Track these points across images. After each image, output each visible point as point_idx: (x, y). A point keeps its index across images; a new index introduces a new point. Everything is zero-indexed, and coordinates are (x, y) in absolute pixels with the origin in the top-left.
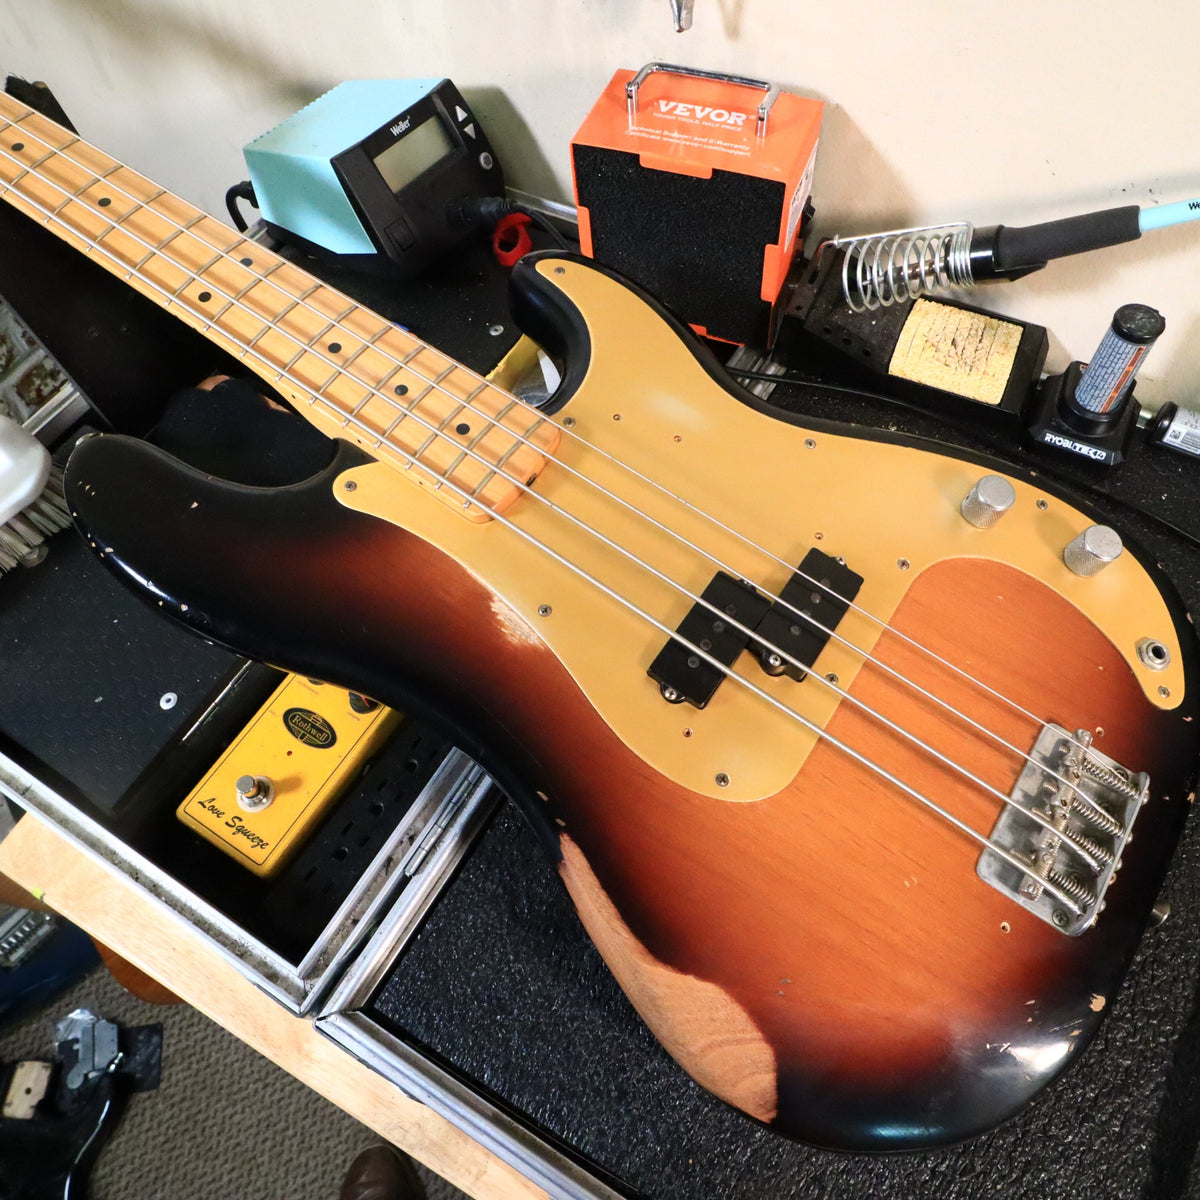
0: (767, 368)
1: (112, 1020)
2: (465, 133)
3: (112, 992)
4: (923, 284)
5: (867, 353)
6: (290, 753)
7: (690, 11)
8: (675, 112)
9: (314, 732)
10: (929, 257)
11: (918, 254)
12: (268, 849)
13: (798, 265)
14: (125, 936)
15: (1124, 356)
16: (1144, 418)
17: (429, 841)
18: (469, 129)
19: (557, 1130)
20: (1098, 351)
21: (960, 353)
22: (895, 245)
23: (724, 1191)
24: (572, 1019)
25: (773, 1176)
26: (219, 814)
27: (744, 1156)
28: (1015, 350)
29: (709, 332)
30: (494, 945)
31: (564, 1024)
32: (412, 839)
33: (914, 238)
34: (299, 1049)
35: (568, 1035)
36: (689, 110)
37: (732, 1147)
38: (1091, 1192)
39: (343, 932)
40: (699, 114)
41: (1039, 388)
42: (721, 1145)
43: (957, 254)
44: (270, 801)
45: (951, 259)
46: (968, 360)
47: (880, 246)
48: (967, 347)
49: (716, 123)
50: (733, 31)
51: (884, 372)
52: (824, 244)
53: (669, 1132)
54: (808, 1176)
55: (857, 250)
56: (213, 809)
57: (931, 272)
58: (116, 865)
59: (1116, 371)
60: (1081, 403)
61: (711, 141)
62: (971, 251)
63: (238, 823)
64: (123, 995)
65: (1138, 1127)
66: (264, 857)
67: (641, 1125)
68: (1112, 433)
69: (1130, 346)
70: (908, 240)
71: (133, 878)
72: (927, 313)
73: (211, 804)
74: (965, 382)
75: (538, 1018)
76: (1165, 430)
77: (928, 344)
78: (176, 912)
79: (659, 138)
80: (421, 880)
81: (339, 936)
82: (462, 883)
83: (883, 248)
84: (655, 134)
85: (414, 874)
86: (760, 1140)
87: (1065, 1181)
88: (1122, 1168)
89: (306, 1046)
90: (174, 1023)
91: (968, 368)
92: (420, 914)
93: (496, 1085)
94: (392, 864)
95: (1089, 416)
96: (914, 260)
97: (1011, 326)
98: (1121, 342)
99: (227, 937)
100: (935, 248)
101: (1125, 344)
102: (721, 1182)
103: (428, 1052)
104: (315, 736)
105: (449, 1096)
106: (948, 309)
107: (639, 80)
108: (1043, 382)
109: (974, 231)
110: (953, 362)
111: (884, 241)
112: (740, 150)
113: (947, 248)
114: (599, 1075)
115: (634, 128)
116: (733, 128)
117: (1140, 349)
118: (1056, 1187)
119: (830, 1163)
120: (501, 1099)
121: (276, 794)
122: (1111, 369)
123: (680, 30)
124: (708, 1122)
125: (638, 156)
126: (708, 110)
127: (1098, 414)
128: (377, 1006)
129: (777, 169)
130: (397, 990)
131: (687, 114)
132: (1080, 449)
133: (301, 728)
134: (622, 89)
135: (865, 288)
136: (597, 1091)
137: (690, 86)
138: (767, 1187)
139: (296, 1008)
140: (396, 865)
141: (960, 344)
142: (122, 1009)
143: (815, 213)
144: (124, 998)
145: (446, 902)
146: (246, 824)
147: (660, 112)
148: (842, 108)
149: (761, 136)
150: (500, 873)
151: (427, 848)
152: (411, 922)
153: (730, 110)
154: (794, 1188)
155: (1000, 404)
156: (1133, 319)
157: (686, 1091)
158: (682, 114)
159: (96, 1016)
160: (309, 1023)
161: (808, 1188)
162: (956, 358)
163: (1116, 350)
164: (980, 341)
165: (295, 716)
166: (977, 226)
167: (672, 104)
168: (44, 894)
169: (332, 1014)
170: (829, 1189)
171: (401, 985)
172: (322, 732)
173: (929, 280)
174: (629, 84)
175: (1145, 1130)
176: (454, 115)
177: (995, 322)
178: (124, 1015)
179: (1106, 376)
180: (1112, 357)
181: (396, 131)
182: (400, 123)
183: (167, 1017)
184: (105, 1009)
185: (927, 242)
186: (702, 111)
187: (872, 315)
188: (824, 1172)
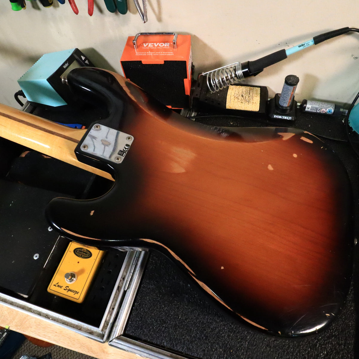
0: (191, 114)
1: (34, 356)
2: (86, 63)
3: (32, 347)
4: (230, 82)
5: (219, 104)
6: (78, 262)
7: (146, 17)
8: (149, 46)
9: (84, 254)
10: (230, 74)
11: (227, 74)
12: (79, 294)
13: (193, 83)
14: (39, 333)
15: (290, 90)
16: (299, 105)
17: (129, 278)
18: (87, 62)
19: (190, 354)
20: (283, 90)
21: (245, 99)
22: (220, 72)
23: (243, 357)
24: (186, 319)
25: (256, 348)
26: (61, 287)
27: (246, 345)
28: (260, 95)
29: (172, 107)
30: (157, 304)
31: (184, 321)
32: (124, 279)
33: (225, 69)
34: (104, 352)
35: (186, 325)
36: (152, 45)
37: (242, 343)
38: (342, 325)
39: (110, 313)
40: (156, 46)
41: (268, 103)
42: (238, 343)
43: (238, 71)
44: (76, 279)
45: (237, 73)
46: (247, 100)
47: (216, 73)
48: (246, 96)
49: (161, 47)
50: (160, 19)
51: (225, 108)
52: (200, 75)
53: (223, 344)
54: (265, 345)
55: (210, 75)
56: (59, 286)
57: (232, 78)
58: (32, 312)
59: (289, 94)
60: (281, 105)
61: (161, 53)
62: (242, 70)
63: (68, 288)
64: (35, 347)
65: (350, 303)
66: (79, 297)
67: (214, 345)
68: (291, 112)
69: (291, 87)
70: (223, 70)
71: (39, 315)
72: (233, 89)
73: (58, 285)
74: (248, 107)
75: (176, 322)
76: (305, 107)
77: (235, 98)
78: (56, 322)
79: (146, 55)
80: (130, 291)
81: (109, 314)
82: (142, 288)
83: (217, 73)
84: (144, 54)
85: (127, 289)
86: (249, 338)
87: (335, 324)
88: (348, 316)
89: (105, 350)
90: (54, 351)
91: (248, 103)
92: (132, 301)
93: (169, 346)
94: (120, 288)
95: (284, 108)
96: (226, 75)
97: (257, 88)
98: (288, 86)
99: (74, 325)
100: (231, 71)
101: (290, 87)
102: (242, 354)
103: (145, 342)
104: (85, 255)
105: (155, 353)
106: (238, 87)
107: (136, 39)
108: (269, 101)
109: (241, 64)
110: (243, 101)
111: (217, 71)
112: (171, 54)
113: (235, 70)
114: (198, 334)
115: (138, 53)
116: (167, 48)
117: (294, 87)
118: (333, 327)
119: (270, 339)
120: (171, 349)
121: (77, 276)
122: (287, 94)
123: (145, 22)
124: (233, 338)
125: (141, 61)
126: (158, 44)
127: (287, 107)
128: (126, 333)
129: (183, 57)
130: (131, 326)
131: (152, 46)
132: (284, 118)
133: (80, 254)
134: (132, 43)
135: (214, 86)
136: (199, 339)
137: (151, 38)
138: (255, 351)
139: (102, 341)
140: (121, 288)
141: (244, 96)
142: (36, 352)
143: (195, 67)
144: (36, 349)
145: (139, 295)
146: (70, 288)
147: (144, 47)
148: (196, 36)
149: (175, 49)
150: (153, 281)
151: (129, 280)
152: (130, 304)
153: (164, 42)
154: (262, 349)
155: (259, 111)
156: (290, 79)
157: (225, 331)
158: (151, 46)
159: (29, 357)
160: (107, 344)
161: (266, 348)
162: (244, 100)
163: (288, 89)
164: (249, 94)
165: (77, 251)
166: (242, 62)
167: (147, 44)
168: (9, 327)
169: (113, 339)
170: (272, 347)
171: (132, 324)
172: (87, 253)
173: (232, 80)
174: (134, 41)
175: (351, 303)
176: (81, 59)
177: (252, 88)
178: (37, 354)
179: (287, 96)
180: (287, 91)
181: (65, 67)
182: (66, 64)
183: (52, 350)
184: (31, 353)
185: (229, 69)
186: (156, 44)
187: (217, 93)
188: (269, 342)
